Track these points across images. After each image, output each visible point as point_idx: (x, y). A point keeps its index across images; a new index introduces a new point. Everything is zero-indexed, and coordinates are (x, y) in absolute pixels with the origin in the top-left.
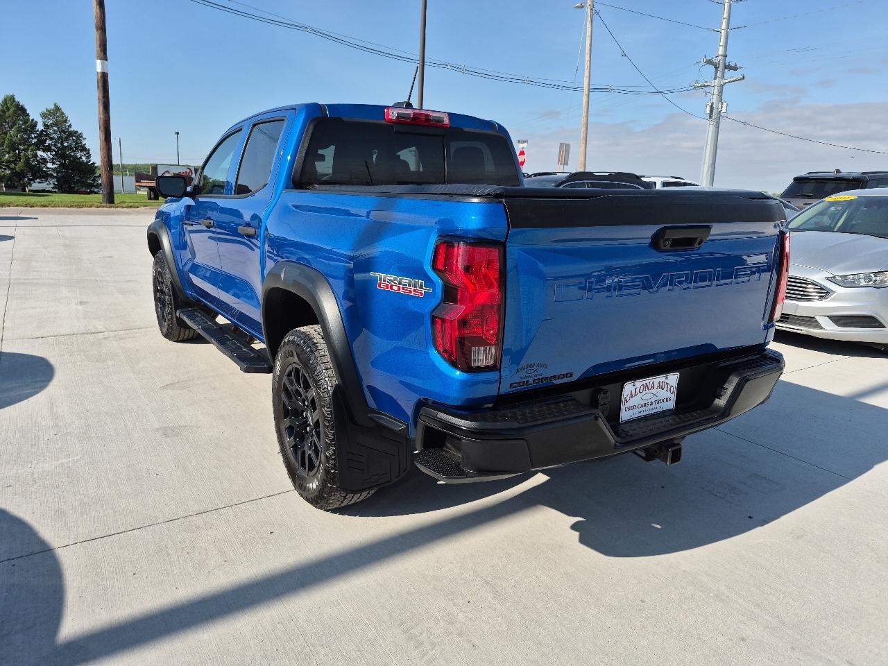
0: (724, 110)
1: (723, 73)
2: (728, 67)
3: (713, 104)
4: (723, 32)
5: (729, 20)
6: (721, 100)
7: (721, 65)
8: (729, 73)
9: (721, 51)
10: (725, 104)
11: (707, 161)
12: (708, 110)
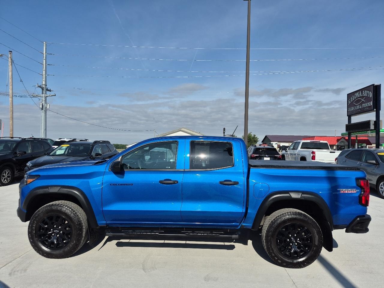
0: (48, 107)
1: (46, 92)
2: (47, 90)
3: (43, 104)
4: (44, 75)
5: (46, 71)
6: (46, 103)
7: (45, 88)
8: (48, 92)
9: (44, 83)
10: (48, 105)
11: (43, 128)
12: (41, 107)
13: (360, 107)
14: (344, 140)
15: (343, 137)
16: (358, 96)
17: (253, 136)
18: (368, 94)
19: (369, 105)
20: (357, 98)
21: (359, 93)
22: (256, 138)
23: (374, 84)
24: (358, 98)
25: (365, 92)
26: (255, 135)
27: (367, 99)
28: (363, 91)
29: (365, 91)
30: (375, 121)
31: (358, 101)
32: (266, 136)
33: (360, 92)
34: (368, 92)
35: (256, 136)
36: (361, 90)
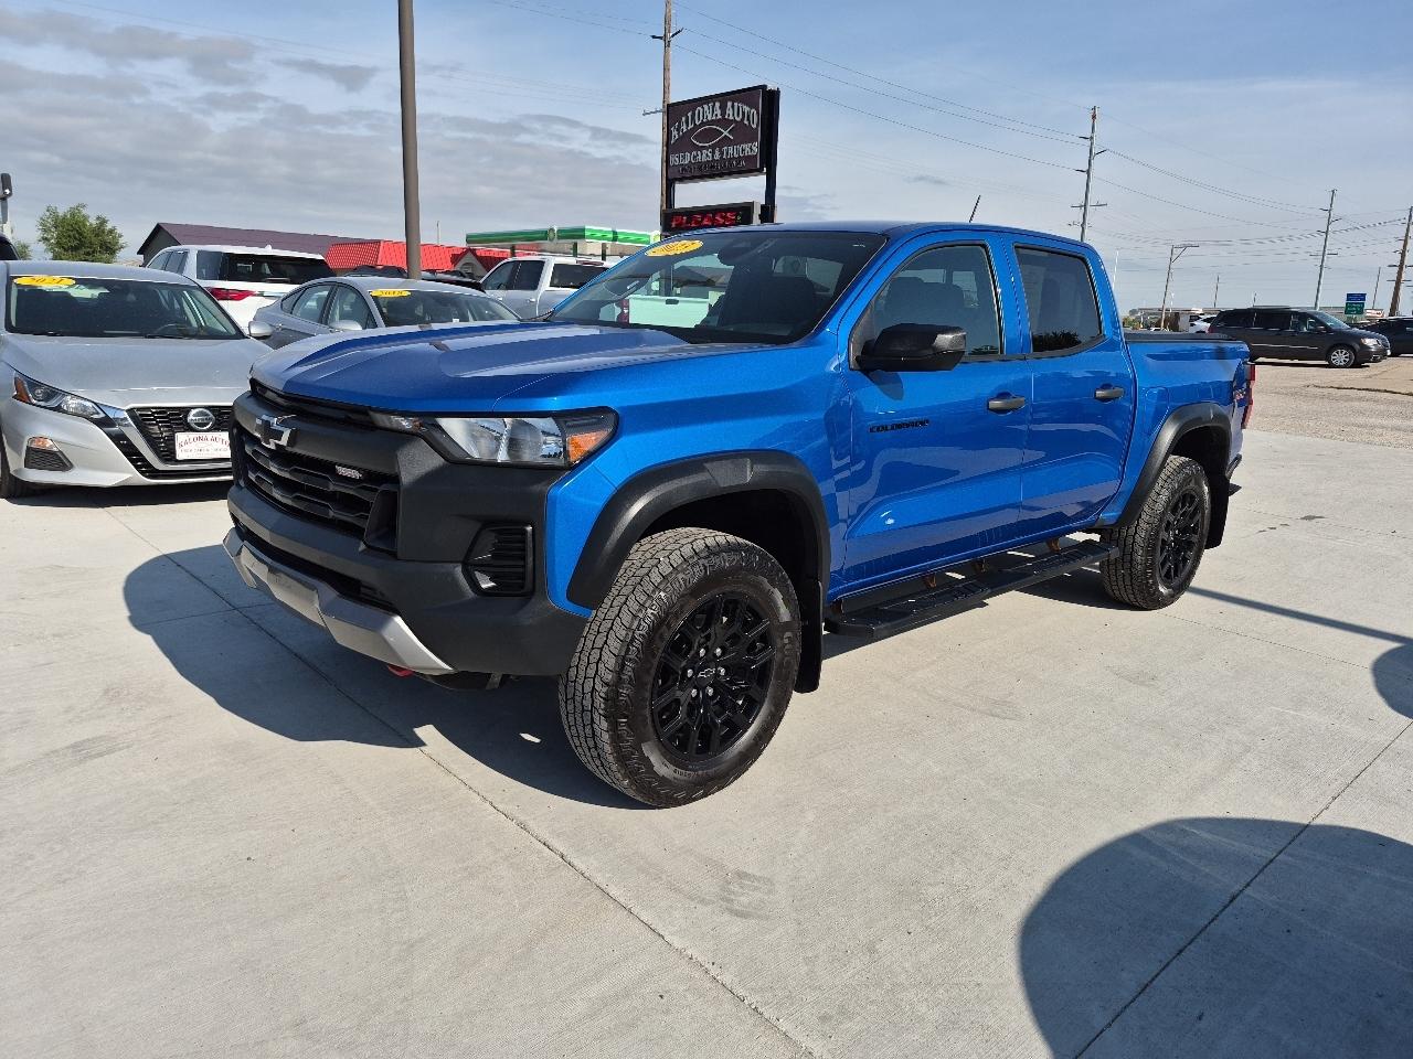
13: (713, 153)
14: (474, 258)
15: (469, 250)
16: (709, 118)
17: (93, 221)
18: (743, 113)
19: (748, 152)
20: (703, 124)
21: (713, 107)
22: (111, 231)
23: (765, 86)
24: (708, 123)
25: (733, 107)
26: (103, 222)
27: (742, 133)
28: (729, 104)
29: (736, 104)
30: (762, 207)
31: (708, 135)
32: (158, 228)
33: (717, 104)
34: (747, 109)
35: (109, 226)
36: (723, 98)
